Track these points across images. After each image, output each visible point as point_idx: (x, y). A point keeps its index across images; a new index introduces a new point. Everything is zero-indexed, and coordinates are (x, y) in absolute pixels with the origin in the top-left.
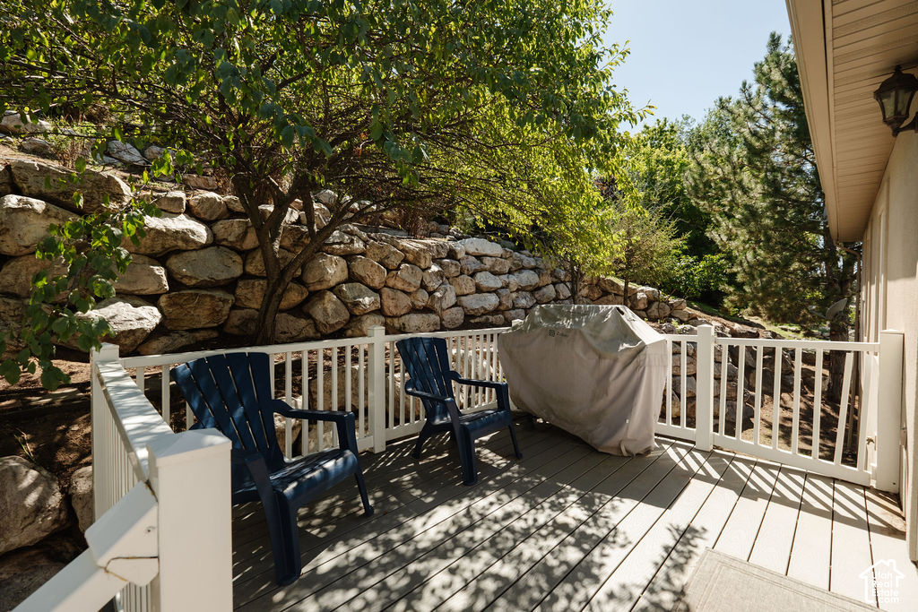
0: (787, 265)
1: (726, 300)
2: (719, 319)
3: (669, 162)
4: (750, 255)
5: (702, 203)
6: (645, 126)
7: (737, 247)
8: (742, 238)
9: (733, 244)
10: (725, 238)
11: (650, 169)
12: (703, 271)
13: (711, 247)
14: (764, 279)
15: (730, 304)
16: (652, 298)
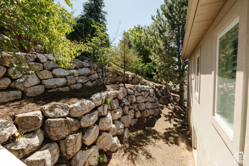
0: (169, 66)
1: (154, 77)
2: (152, 82)
3: (140, 37)
4: (160, 64)
5: (147, 47)
6: (135, 26)
7: (157, 61)
8: (158, 58)
9: (156, 60)
10: (153, 58)
11: (136, 38)
12: (147, 68)
13: (150, 61)
14: (163, 71)
15: (155, 78)
16: (133, 77)
